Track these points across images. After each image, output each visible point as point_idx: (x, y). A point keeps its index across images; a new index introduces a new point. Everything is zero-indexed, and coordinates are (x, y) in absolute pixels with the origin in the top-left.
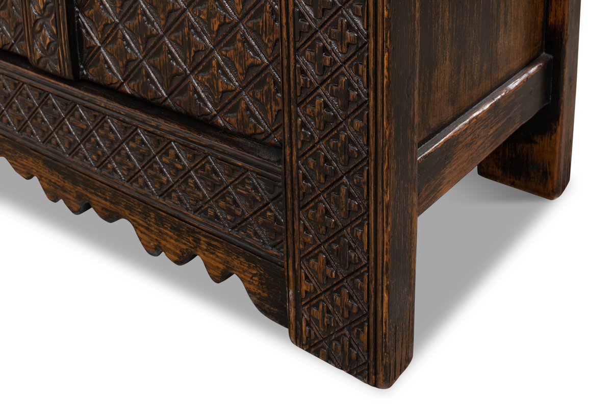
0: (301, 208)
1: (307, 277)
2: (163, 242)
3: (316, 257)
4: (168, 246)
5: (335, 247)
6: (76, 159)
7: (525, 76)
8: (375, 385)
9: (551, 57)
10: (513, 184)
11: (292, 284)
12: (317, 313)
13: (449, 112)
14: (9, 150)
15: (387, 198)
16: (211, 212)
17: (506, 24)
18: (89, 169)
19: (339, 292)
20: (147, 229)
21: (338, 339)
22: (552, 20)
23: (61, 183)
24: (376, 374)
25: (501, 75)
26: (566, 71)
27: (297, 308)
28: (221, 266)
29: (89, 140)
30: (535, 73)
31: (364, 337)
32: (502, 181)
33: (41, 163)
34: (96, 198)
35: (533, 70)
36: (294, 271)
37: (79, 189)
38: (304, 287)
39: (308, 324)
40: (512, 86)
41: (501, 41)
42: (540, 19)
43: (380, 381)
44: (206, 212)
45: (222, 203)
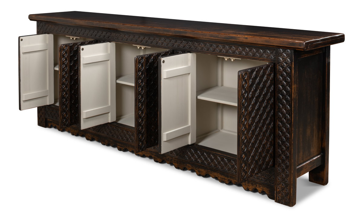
0: (278, 176)
1: (278, 188)
2: (249, 187)
3: (280, 184)
4: (250, 188)
5: (284, 182)
6: (230, 172)
7: (317, 157)
8: (290, 206)
9: (323, 154)
10: (316, 183)
11: (276, 190)
12: (280, 195)
13: (302, 161)
14: (210, 172)
15: (292, 172)
16: (260, 179)
17: (313, 146)
18: (233, 173)
19: (284, 190)
20: (245, 185)
21: (283, 199)
22: (323, 146)
23: (224, 178)
24: (290, 204)
25: (312, 156)
26: (326, 157)
27: (276, 195)
28: (261, 190)
29: (234, 167)
30: (319, 157)
31: (288, 197)
32: (314, 182)
33: (219, 174)
34: (233, 180)
35: (319, 156)
36: (276, 187)
37: (229, 178)
38: (278, 190)
39: (278, 197)
40: (314, 159)
41: (312, 150)
42: (320, 146)
43: (291, 205)
44: (259, 179)
45: (263, 177)
